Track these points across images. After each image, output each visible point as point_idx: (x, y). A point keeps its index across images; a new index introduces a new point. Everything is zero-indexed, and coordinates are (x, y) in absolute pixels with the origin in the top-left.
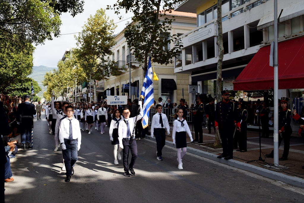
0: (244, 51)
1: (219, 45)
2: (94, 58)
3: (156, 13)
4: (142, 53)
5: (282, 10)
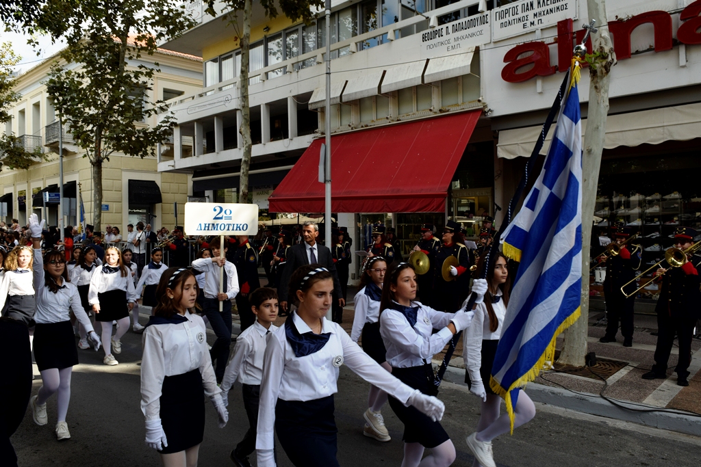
0: (289, 142)
1: (244, 134)
3: (119, 52)
4: (89, 131)
5: (347, 82)
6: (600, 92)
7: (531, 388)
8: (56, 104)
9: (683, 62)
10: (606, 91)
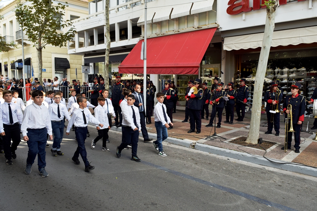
0: (128, 41)
4: (35, 34)
5: (155, 13)
6: (271, 20)
7: (233, 153)
8: (20, 21)
9: (310, 6)
10: (274, 19)
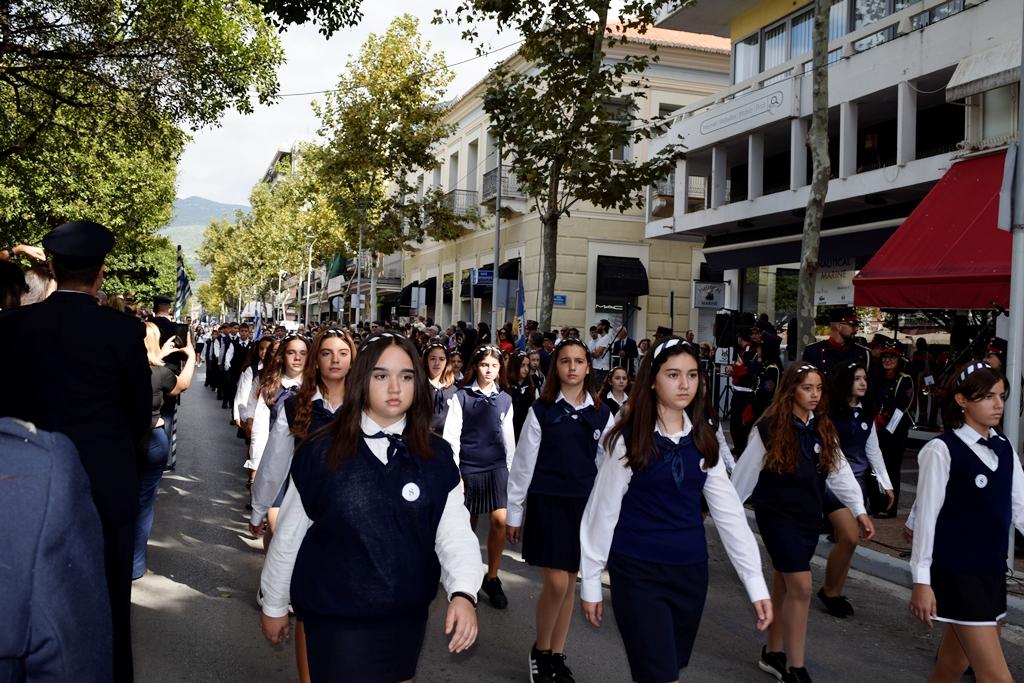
0: (896, 171)
1: (815, 149)
2: (374, 179)
8: (495, 127)
